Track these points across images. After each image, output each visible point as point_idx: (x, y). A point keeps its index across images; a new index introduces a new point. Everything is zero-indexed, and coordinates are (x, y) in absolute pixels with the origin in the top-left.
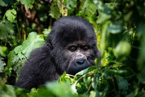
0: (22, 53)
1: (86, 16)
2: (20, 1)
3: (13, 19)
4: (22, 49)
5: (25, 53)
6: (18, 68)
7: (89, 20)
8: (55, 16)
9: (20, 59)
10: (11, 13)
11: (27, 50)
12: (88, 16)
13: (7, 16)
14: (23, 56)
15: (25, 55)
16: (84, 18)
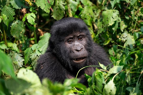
0: (39, 51)
1: (85, 19)
2: (40, 7)
3: (33, 22)
4: (38, 47)
5: (42, 52)
6: (35, 63)
7: (87, 23)
8: (56, 18)
9: (37, 55)
10: (31, 16)
11: (43, 48)
12: (87, 19)
13: (27, 19)
14: (40, 54)
15: (42, 53)
16: (84, 21)
